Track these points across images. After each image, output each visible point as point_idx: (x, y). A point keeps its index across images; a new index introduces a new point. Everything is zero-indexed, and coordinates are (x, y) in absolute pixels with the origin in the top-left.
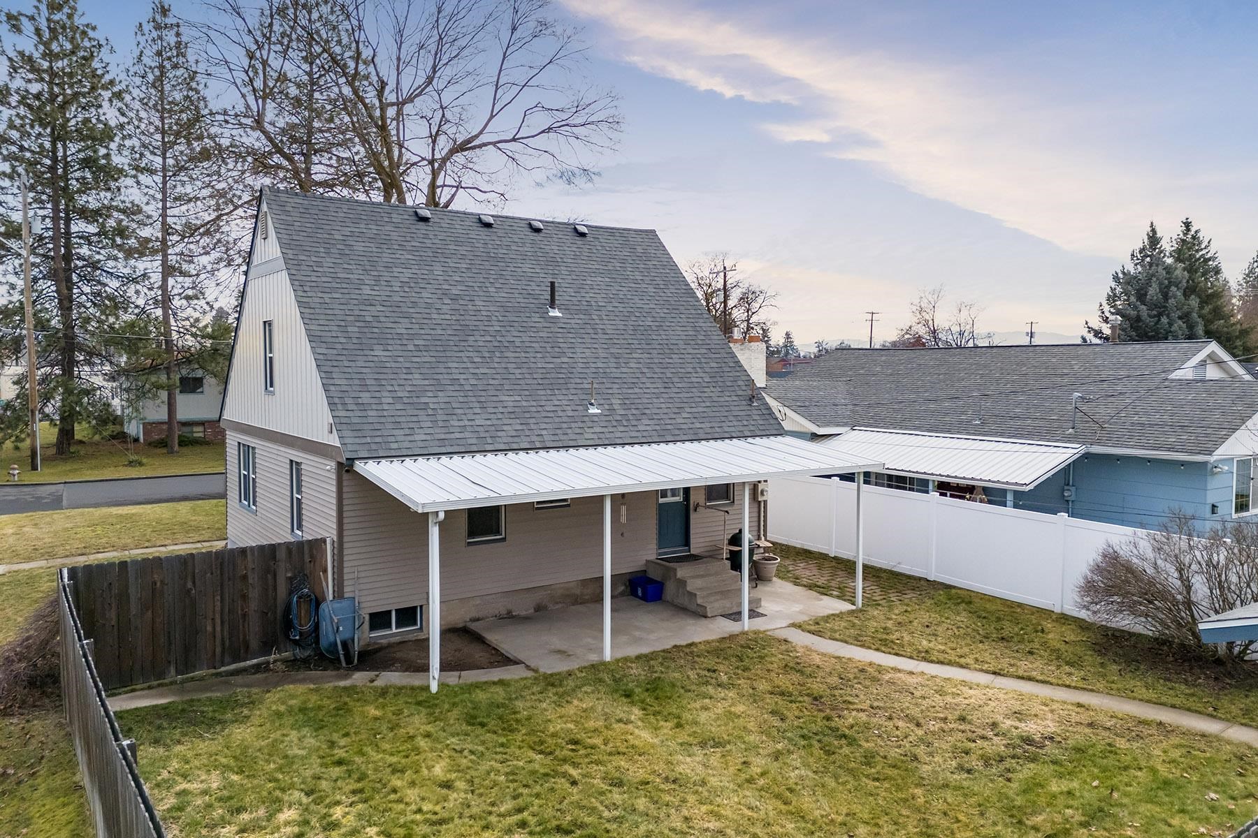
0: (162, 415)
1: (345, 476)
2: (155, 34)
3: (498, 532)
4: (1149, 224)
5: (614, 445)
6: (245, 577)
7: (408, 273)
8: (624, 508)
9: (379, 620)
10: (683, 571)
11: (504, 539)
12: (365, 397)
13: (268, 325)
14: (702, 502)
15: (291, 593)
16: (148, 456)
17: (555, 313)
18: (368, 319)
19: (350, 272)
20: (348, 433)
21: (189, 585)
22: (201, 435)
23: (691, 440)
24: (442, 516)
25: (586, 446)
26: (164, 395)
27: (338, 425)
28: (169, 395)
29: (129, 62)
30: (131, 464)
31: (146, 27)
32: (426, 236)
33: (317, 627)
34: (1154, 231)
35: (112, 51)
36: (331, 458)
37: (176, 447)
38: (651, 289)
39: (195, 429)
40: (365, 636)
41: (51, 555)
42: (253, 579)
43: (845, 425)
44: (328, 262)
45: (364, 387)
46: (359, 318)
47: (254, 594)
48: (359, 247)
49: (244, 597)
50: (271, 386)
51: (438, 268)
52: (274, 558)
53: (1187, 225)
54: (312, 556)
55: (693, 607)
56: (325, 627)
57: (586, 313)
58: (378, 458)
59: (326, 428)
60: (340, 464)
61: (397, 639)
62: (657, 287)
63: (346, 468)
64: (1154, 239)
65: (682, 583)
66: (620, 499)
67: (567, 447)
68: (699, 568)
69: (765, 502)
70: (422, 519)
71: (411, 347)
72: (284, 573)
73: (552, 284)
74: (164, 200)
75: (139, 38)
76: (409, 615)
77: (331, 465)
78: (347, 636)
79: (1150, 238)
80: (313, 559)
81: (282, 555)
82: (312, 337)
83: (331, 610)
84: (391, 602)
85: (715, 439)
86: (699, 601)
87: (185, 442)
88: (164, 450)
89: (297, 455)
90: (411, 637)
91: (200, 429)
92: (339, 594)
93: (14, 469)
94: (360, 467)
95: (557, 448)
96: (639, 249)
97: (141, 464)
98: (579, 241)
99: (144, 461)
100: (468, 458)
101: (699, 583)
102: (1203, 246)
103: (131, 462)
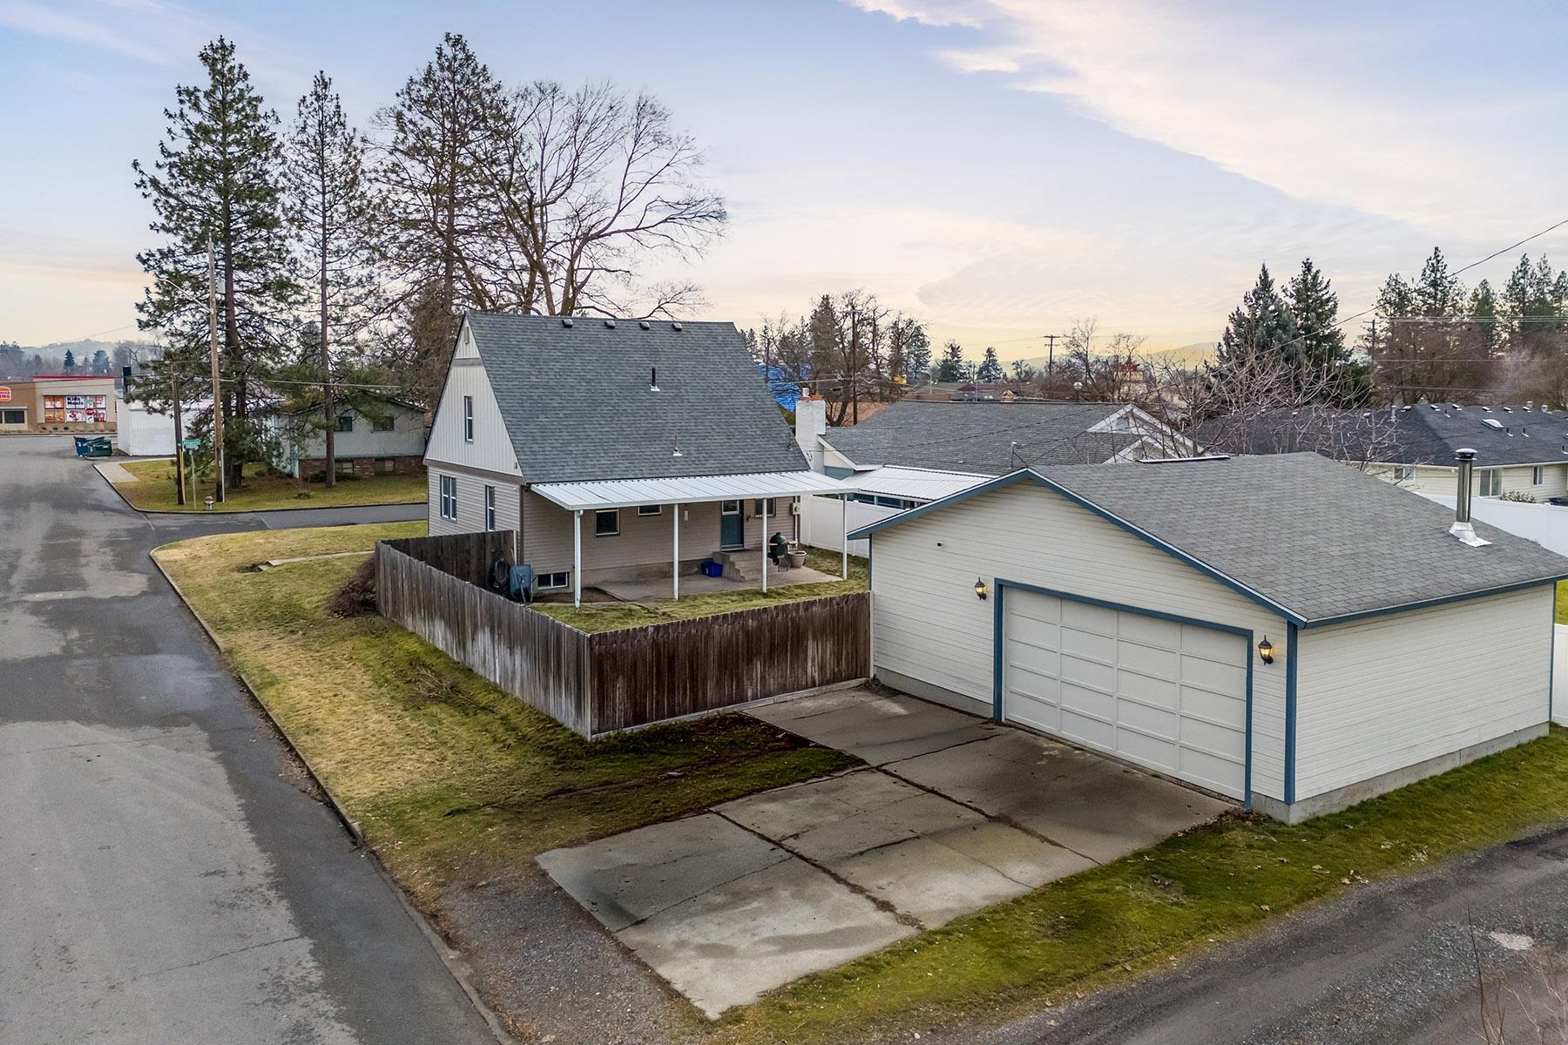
0: (322, 453)
1: (525, 494)
2: (316, 105)
3: (615, 530)
4: (1261, 268)
5: (689, 476)
6: (468, 551)
7: (558, 366)
8: (686, 512)
9: (544, 580)
10: (732, 557)
11: (618, 535)
12: (536, 447)
13: (468, 400)
14: (752, 515)
15: (494, 561)
16: (313, 490)
17: (655, 389)
18: (536, 398)
19: (523, 366)
20: (527, 469)
21: (440, 554)
22: (350, 471)
23: (742, 474)
24: (582, 512)
25: (670, 477)
26: (323, 433)
27: (521, 463)
28: (328, 434)
29: (293, 133)
30: (300, 496)
31: (309, 100)
32: (570, 338)
33: (509, 580)
34: (1265, 272)
35: (278, 121)
36: (516, 483)
37: (334, 483)
38: (726, 368)
39: (345, 465)
40: (536, 588)
41: (307, 554)
42: (473, 552)
43: (879, 463)
44: (509, 360)
45: (534, 441)
46: (530, 398)
47: (474, 561)
48: (527, 349)
49: (468, 562)
50: (471, 437)
51: (578, 362)
52: (484, 540)
53: (1308, 266)
54: (505, 541)
55: (738, 579)
56: (514, 580)
57: (677, 388)
58: (544, 483)
59: (513, 465)
60: (522, 486)
61: (554, 592)
62: (730, 367)
63: (526, 489)
64: (1265, 283)
65: (733, 564)
66: (684, 507)
67: (658, 478)
68: (746, 556)
69: (798, 516)
70: (570, 514)
71: (561, 415)
72: (490, 550)
73: (654, 370)
74: (324, 257)
75: (302, 108)
76: (561, 578)
77: (517, 487)
78: (527, 585)
79: (1262, 281)
80: (505, 542)
81: (489, 538)
82: (503, 411)
83: (516, 570)
84: (551, 568)
85: (759, 473)
86: (742, 574)
87: (342, 478)
88: (323, 485)
89: (491, 482)
90: (562, 591)
91: (349, 465)
92: (521, 562)
93: (209, 500)
94: (534, 488)
95: (652, 478)
96: (720, 339)
97: (308, 497)
98: (675, 335)
99: (312, 494)
100: (596, 483)
101: (743, 564)
102: (1323, 286)
103: (300, 495)
